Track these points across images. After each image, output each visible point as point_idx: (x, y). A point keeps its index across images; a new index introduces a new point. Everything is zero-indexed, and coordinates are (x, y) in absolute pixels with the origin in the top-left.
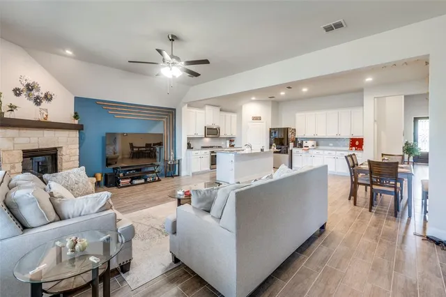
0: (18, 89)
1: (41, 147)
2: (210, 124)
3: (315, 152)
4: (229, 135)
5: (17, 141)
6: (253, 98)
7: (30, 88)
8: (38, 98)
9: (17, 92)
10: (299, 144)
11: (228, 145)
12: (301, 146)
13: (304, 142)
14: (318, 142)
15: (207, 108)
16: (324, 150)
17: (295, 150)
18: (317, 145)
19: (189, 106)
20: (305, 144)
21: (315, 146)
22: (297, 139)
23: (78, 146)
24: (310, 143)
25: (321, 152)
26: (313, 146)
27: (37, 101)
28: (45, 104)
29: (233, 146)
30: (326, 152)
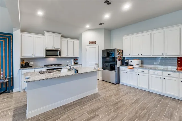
2: (50, 47)
3: (140, 70)
4: (71, 55)
6: (88, 26)
10: (124, 62)
11: (73, 63)
12: (127, 64)
13: (129, 61)
14: (143, 61)
15: (46, 34)
16: (149, 69)
17: (122, 68)
18: (142, 64)
19: (23, 31)
20: (130, 63)
21: (140, 65)
22: (124, 58)
24: (135, 62)
25: (146, 71)
26: (138, 65)
29: (77, 63)
30: (152, 72)
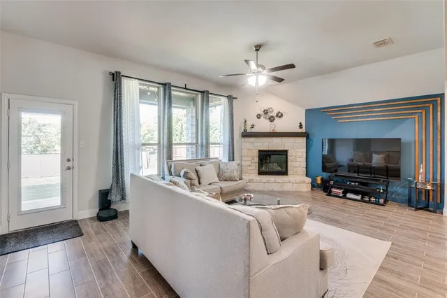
0: (259, 115)
1: (270, 149)
5: (255, 144)
7: (266, 112)
8: (272, 117)
9: (259, 116)
23: (305, 150)
27: (272, 119)
28: (277, 120)
